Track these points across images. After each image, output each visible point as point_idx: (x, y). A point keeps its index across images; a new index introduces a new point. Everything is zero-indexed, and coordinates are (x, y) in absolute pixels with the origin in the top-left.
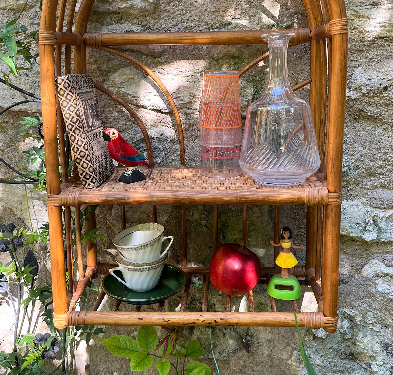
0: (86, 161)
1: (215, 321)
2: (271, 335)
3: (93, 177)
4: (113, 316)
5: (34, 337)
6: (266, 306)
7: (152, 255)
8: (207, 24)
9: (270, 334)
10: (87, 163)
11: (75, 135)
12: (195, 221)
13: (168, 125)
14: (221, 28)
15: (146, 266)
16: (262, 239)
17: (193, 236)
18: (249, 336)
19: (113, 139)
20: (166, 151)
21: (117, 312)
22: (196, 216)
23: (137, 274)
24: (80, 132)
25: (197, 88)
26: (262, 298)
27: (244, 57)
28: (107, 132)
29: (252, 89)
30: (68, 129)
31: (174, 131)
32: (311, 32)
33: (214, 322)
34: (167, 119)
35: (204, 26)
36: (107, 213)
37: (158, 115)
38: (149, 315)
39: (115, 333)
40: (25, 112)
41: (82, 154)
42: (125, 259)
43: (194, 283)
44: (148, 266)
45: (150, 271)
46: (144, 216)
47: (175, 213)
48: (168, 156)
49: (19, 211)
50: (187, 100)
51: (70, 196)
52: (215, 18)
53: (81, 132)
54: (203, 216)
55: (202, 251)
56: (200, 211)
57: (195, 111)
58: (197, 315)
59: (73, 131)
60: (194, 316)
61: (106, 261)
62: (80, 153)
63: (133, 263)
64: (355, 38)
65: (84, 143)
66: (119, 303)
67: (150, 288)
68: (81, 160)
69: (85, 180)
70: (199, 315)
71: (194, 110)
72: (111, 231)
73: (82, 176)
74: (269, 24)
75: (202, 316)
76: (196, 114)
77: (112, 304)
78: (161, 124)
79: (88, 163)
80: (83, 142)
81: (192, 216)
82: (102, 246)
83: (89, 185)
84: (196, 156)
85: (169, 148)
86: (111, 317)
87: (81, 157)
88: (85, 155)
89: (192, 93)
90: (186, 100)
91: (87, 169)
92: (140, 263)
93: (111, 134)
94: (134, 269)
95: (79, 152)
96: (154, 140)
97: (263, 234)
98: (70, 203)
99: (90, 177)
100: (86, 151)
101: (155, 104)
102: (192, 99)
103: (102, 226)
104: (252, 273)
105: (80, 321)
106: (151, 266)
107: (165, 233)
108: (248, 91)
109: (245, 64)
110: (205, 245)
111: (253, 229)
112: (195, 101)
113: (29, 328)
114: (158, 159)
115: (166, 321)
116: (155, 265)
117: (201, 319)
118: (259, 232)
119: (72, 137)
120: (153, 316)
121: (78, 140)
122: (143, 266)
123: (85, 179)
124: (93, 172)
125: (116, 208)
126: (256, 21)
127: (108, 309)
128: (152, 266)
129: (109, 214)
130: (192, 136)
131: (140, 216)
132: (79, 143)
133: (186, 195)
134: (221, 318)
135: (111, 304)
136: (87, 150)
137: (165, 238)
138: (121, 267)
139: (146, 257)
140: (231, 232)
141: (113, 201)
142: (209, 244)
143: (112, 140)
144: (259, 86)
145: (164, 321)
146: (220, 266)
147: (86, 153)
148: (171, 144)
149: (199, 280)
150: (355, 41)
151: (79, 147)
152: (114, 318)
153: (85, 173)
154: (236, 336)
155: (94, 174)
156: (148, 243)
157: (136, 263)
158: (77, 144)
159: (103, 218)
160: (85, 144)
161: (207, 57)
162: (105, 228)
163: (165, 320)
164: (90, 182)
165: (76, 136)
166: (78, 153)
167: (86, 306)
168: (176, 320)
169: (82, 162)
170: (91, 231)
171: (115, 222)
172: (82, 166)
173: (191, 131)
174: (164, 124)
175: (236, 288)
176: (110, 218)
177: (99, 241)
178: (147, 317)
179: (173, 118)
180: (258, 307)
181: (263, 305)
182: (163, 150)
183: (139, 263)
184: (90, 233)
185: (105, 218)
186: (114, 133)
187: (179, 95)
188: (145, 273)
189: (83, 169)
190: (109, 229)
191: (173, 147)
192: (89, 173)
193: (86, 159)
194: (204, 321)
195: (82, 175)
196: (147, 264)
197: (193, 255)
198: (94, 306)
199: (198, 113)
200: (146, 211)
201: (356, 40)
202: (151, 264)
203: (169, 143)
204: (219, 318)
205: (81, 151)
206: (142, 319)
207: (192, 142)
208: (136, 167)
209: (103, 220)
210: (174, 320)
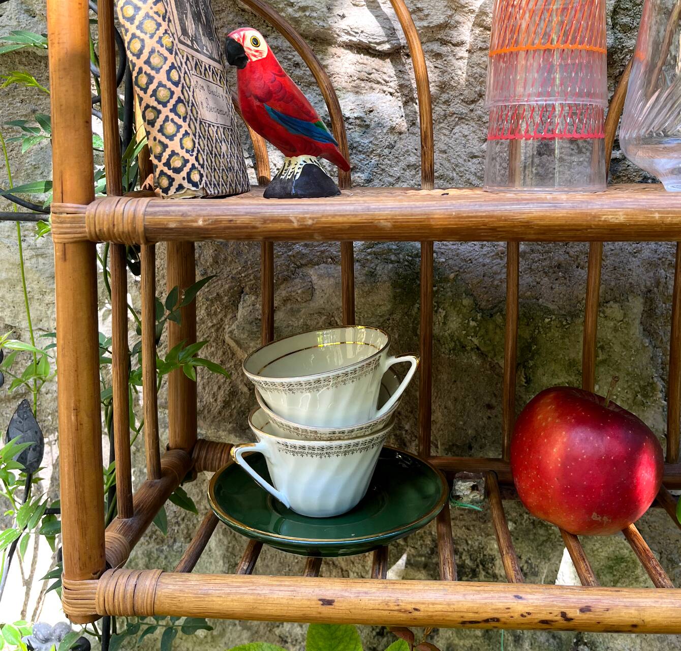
0: (172, 116)
1: (564, 615)
2: (641, 642)
3: (193, 165)
4: (243, 590)
5: (32, 631)
6: (631, 565)
7: (355, 410)
9: (638, 641)
10: (175, 123)
11: (142, 36)
12: (452, 336)
13: (385, 88)
15: (340, 439)
16: (625, 386)
17: (444, 377)
18: (585, 644)
19: (254, 59)
20: (380, 156)
21: (253, 578)
22: (454, 323)
23: (312, 463)
24: (158, 29)
26: (622, 546)
28: (235, 36)
30: (124, 17)
31: (400, 104)
33: (559, 618)
34: (385, 70)
36: (225, 316)
37: (361, 61)
38: (354, 590)
39: (235, 625)
40: (29, 53)
41: (163, 94)
42: (278, 419)
43: (459, 497)
44: (344, 439)
45: (349, 456)
46: (318, 323)
47: (397, 316)
48: (383, 167)
49: (9, 307)
50: (438, 18)
51: (120, 208)
53: (162, 30)
54: (472, 323)
55: (468, 416)
56: (465, 311)
57: (458, 48)
58: (502, 595)
59: (137, 22)
60: (493, 598)
61: (220, 438)
62: (155, 91)
63: (303, 431)
65: (168, 64)
66: (256, 547)
67: (346, 507)
68: (159, 112)
69: (170, 173)
70: (511, 596)
71: (454, 45)
72: (232, 363)
73: (160, 161)
75: (521, 598)
76: (461, 58)
77: (230, 550)
78: (370, 84)
79: (180, 121)
80: (166, 59)
81: (444, 323)
82: (211, 400)
83: (181, 187)
84: (457, 169)
85: (388, 147)
86: (236, 593)
87: (159, 103)
88: (171, 97)
90: (435, 17)
91: (177, 139)
92: (325, 430)
93: (248, 44)
94: (304, 447)
95: (152, 87)
96: (350, 124)
97: (628, 374)
98: (121, 230)
99: (184, 165)
100: (173, 88)
101: (356, 25)
102: (451, 16)
103: (213, 349)
104: (649, 469)
105: (140, 601)
106: (352, 442)
107: (393, 349)
110: (476, 401)
111: (604, 362)
112: (458, 22)
113: (25, 605)
114: (359, 174)
115: (405, 611)
116: (363, 439)
117: (519, 607)
118: (618, 370)
119: (133, 41)
120: (366, 593)
121: (152, 52)
122: (331, 440)
123: (169, 169)
124: (193, 151)
125: (249, 302)
127: (221, 563)
128: (356, 441)
129: (229, 317)
130: (446, 118)
131: (309, 322)
132: (155, 60)
133: (481, 206)
134: (581, 606)
135: (227, 551)
136: (176, 84)
137: (394, 360)
138: (265, 444)
139: (339, 414)
140: (546, 368)
141: (254, 224)
142: (487, 399)
143: (252, 62)
145: (400, 611)
146: (552, 447)
147: (172, 93)
148: (392, 138)
149: (474, 488)
151: (153, 73)
152: (245, 597)
153: (168, 152)
154: (550, 645)
155: (197, 159)
156: (349, 369)
157: (309, 428)
158: (147, 62)
159: (215, 328)
160: (173, 67)
162: (220, 353)
163: (403, 606)
164: (184, 179)
165: (146, 38)
166: (150, 92)
167: (165, 553)
168: (439, 607)
169: (162, 117)
170: (183, 348)
171: (245, 336)
172: (161, 130)
173: (444, 103)
174: (375, 86)
175: (601, 513)
176: (234, 327)
177: (204, 388)
178: (346, 594)
179: (400, 68)
180: (611, 567)
181: (623, 565)
182: (372, 152)
183: (321, 430)
184: (181, 355)
185: (219, 327)
186: (256, 42)
187: (419, 5)
188: (335, 461)
189: (163, 139)
190: (230, 356)
191: (397, 146)
192: (183, 153)
193: (174, 110)
194: (529, 614)
195: (159, 158)
196: (343, 433)
197: (442, 427)
198: (185, 557)
199: (466, 55)
200: (324, 309)
202: (354, 434)
203: (387, 133)
204: (574, 607)
205: (160, 85)
206: (329, 602)
207: (447, 132)
208: (314, 158)
209: (214, 335)
210: (431, 608)
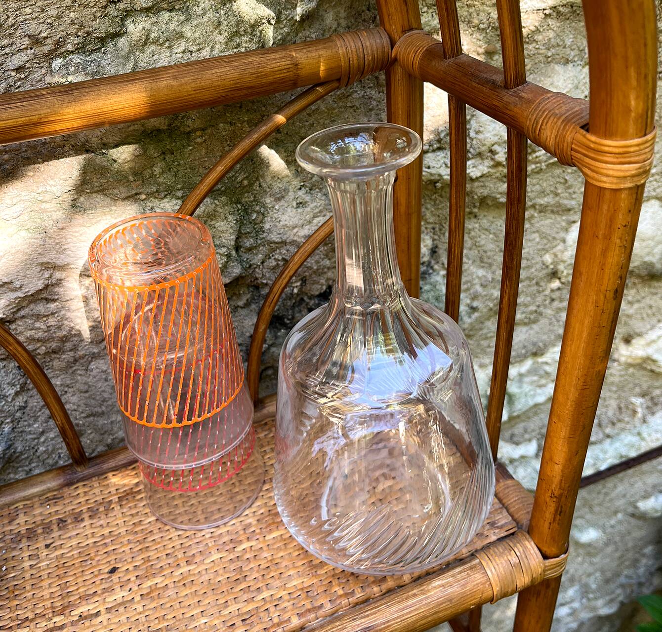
8: (36, 41)
14: (93, 51)
25: (58, 246)
27: (189, 129)
29: (230, 218)
32: (392, 46)
35: (26, 49)
52: (59, 17)
64: (481, 22)
74: (252, 21)
89: (48, 263)
108: (221, 225)
109: (194, 148)
126: (210, 15)
144: (247, 198)
150: (479, 29)
161: (67, 149)
201: (482, 26)
203: (13, 399)
